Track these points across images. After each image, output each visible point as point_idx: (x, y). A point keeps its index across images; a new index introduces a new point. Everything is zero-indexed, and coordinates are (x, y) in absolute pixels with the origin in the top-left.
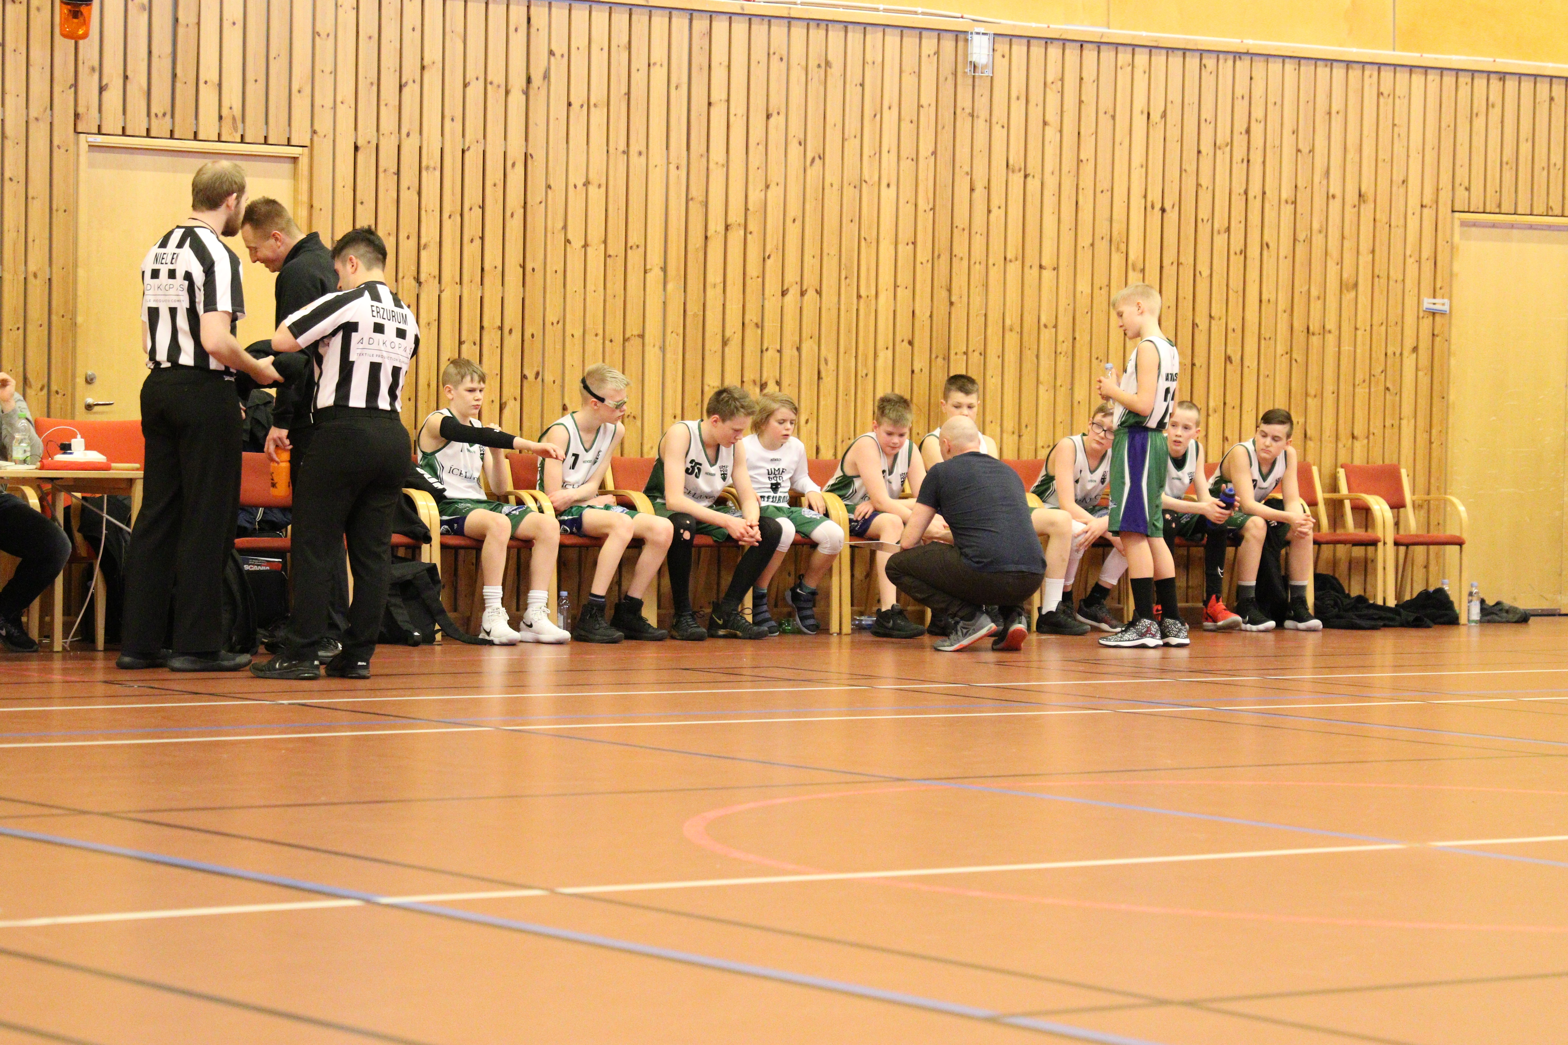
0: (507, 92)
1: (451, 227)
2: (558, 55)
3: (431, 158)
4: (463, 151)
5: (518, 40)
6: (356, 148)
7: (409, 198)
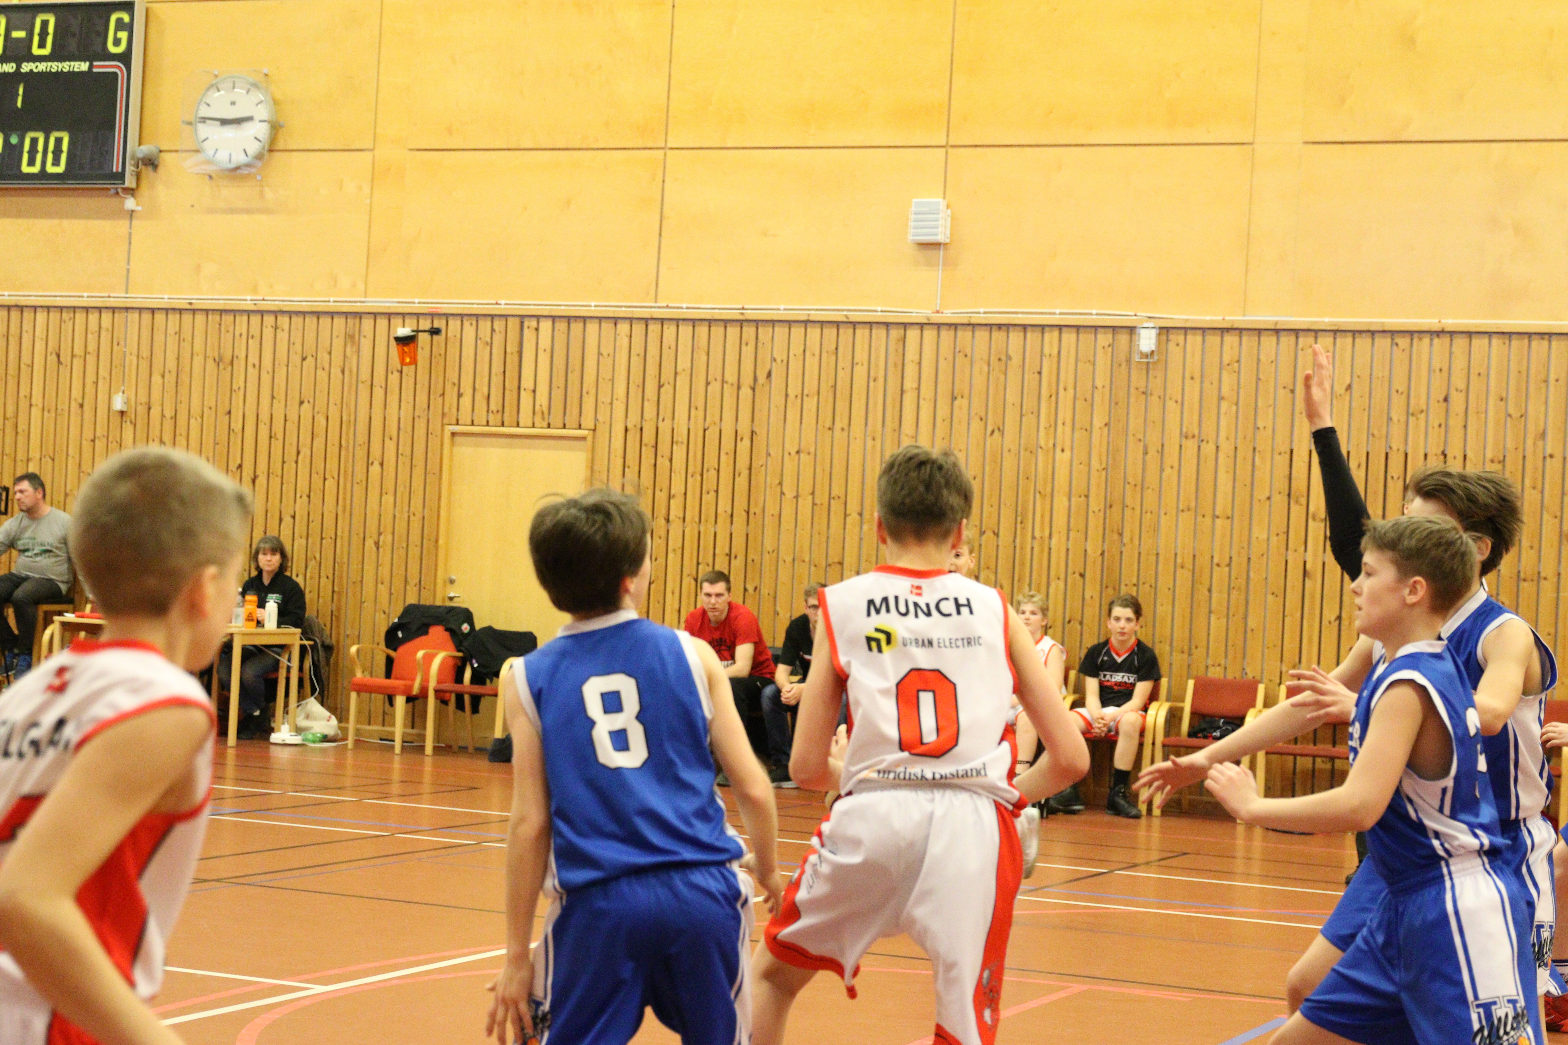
0: (739, 388)
1: (694, 483)
2: (779, 361)
3: (681, 436)
4: (705, 430)
5: (748, 351)
6: (626, 430)
7: (663, 463)
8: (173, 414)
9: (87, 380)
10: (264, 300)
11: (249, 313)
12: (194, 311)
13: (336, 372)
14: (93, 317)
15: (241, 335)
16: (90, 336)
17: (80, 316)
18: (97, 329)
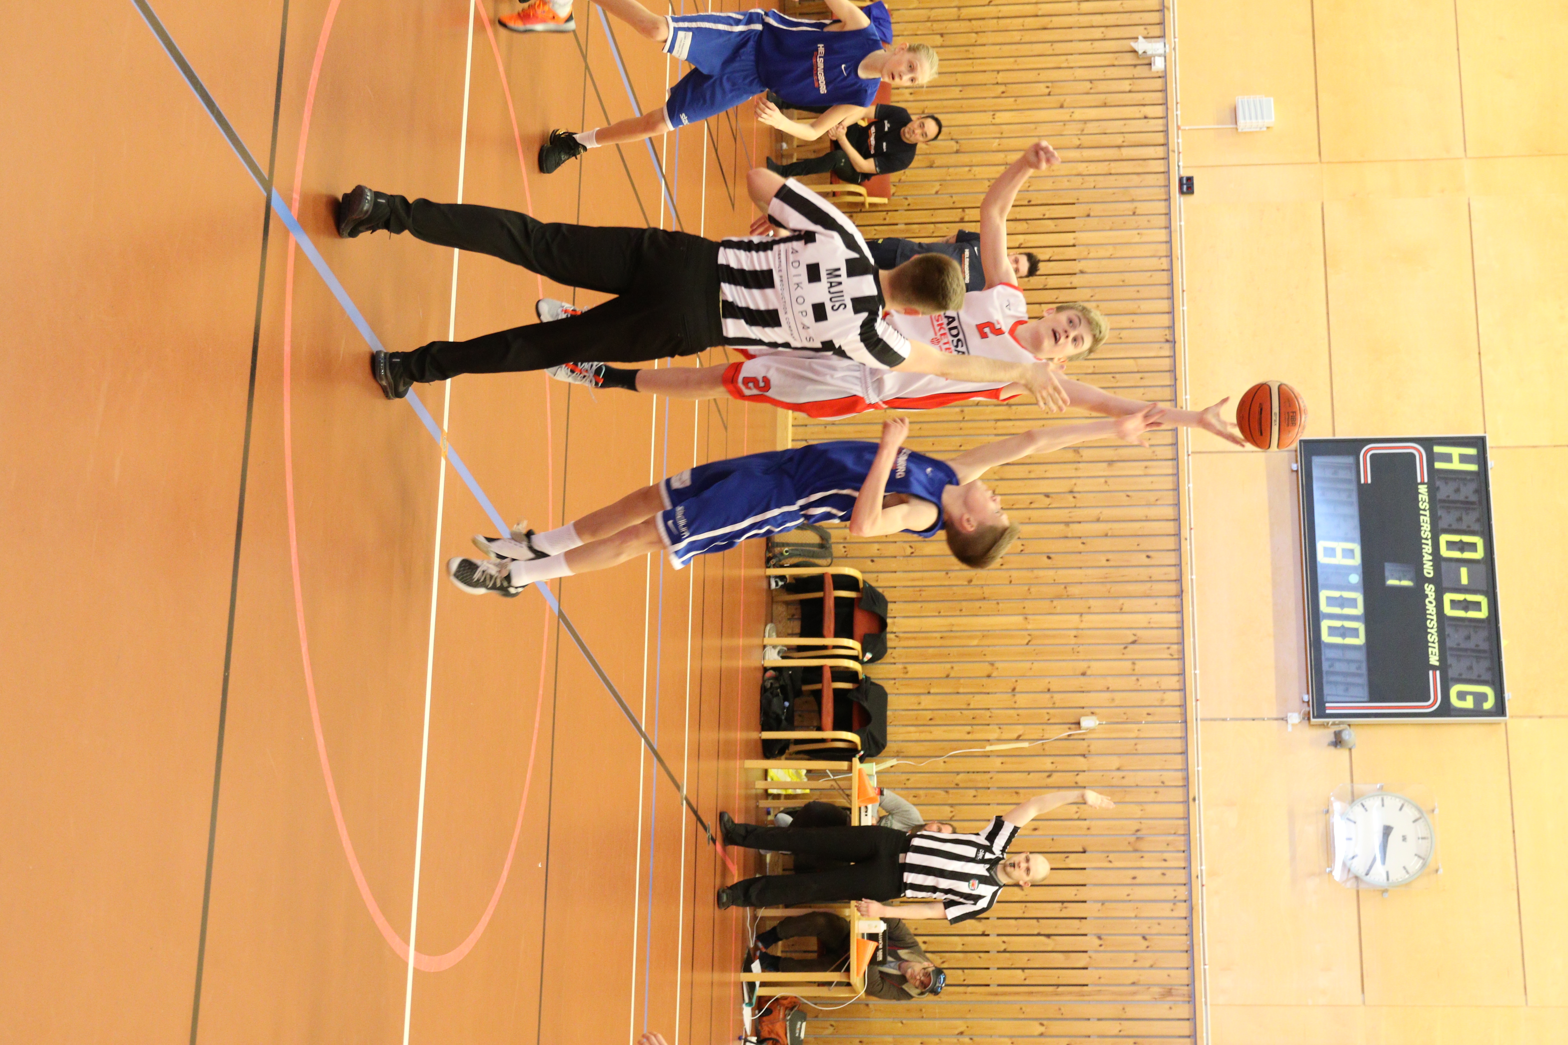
8: (1080, 784)
9: (1110, 679)
10: (1203, 886)
11: (1188, 868)
12: (1187, 801)
13: (1133, 975)
14: (1173, 682)
15: (1165, 860)
16: (1155, 679)
17: (1174, 666)
18: (1163, 687)
